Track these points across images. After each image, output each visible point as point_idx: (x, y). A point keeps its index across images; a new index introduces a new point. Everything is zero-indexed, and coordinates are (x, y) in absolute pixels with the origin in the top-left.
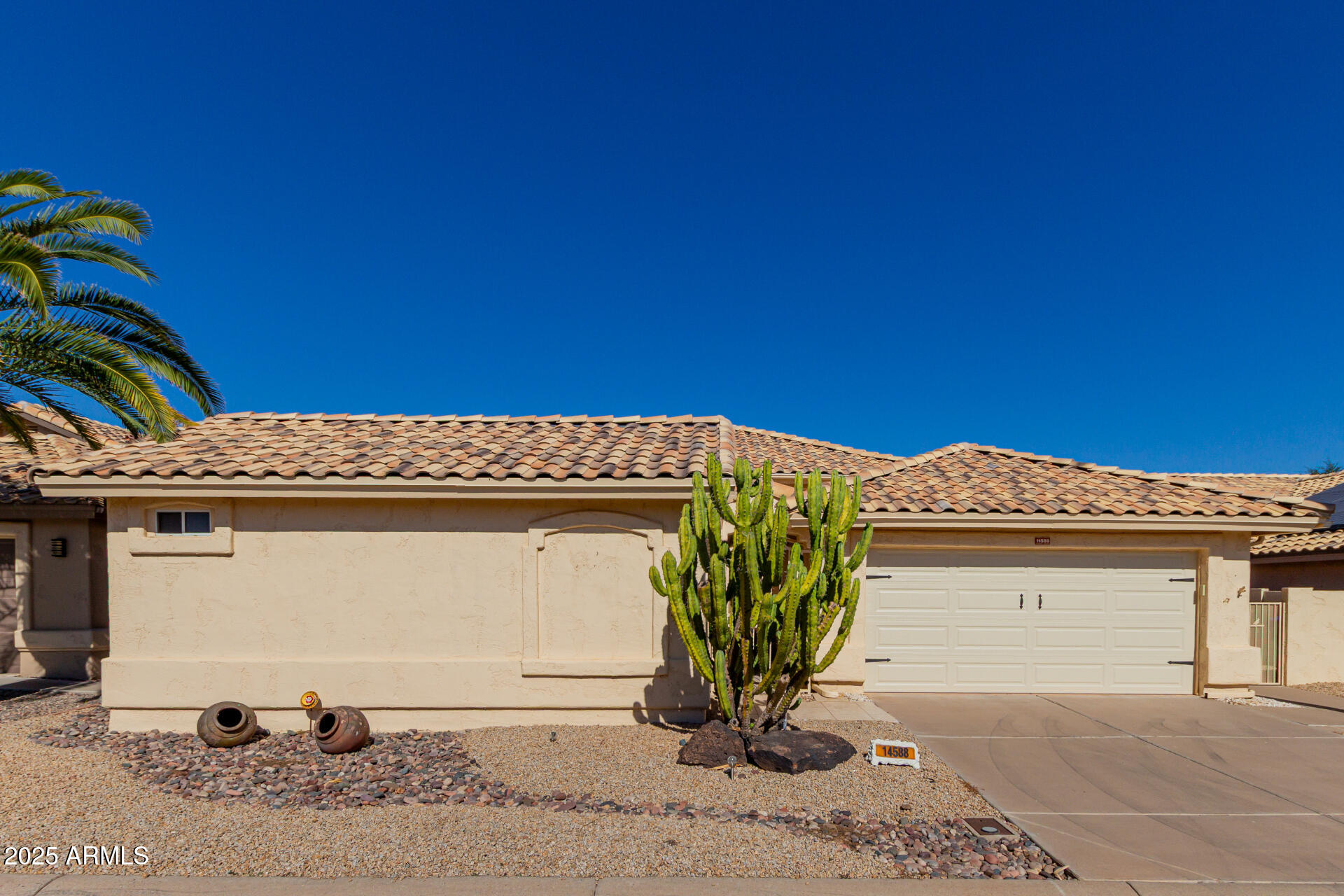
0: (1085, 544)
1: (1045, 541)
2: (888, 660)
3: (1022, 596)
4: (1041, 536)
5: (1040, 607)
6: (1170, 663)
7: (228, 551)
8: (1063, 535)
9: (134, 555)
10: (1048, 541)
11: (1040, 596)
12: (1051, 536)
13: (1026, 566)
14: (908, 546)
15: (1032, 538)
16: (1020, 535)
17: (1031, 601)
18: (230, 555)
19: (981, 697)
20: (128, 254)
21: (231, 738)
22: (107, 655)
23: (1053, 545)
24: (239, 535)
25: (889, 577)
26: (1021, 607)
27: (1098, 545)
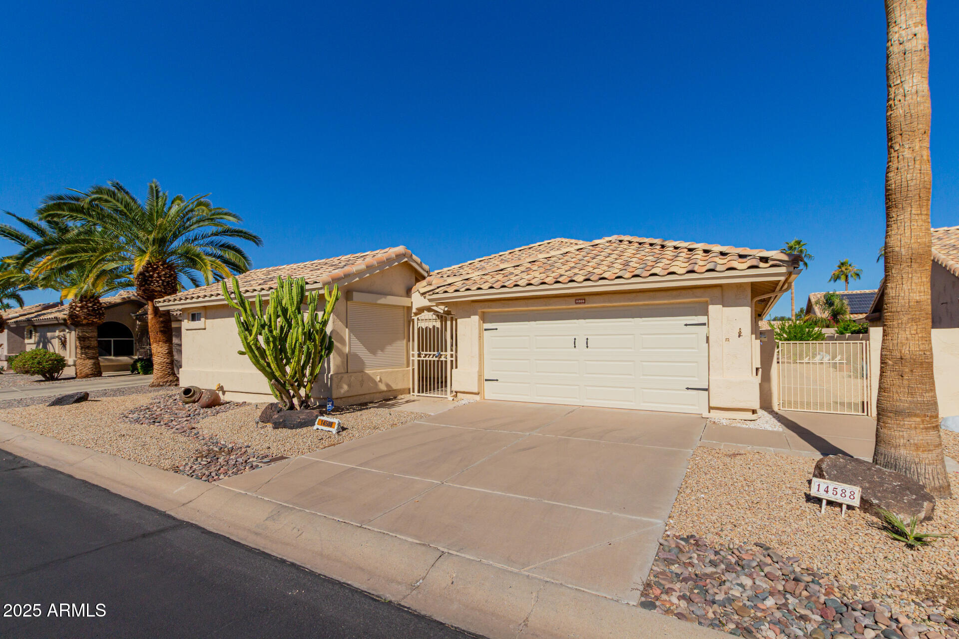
0: (610, 301)
1: (581, 301)
2: (497, 380)
3: (575, 339)
4: (580, 298)
5: (587, 347)
6: (688, 389)
7: (204, 327)
8: (594, 297)
9: (187, 330)
10: (583, 301)
11: (587, 339)
12: (586, 298)
13: (578, 319)
14: (500, 310)
15: (573, 300)
16: (566, 298)
17: (581, 343)
18: (205, 329)
19: (540, 406)
20: (234, 213)
21: (188, 400)
22: (181, 368)
23: (588, 304)
24: (208, 321)
25: (496, 329)
26: (575, 347)
27: (620, 302)
